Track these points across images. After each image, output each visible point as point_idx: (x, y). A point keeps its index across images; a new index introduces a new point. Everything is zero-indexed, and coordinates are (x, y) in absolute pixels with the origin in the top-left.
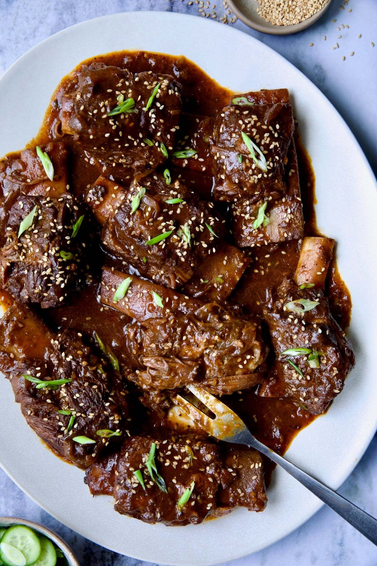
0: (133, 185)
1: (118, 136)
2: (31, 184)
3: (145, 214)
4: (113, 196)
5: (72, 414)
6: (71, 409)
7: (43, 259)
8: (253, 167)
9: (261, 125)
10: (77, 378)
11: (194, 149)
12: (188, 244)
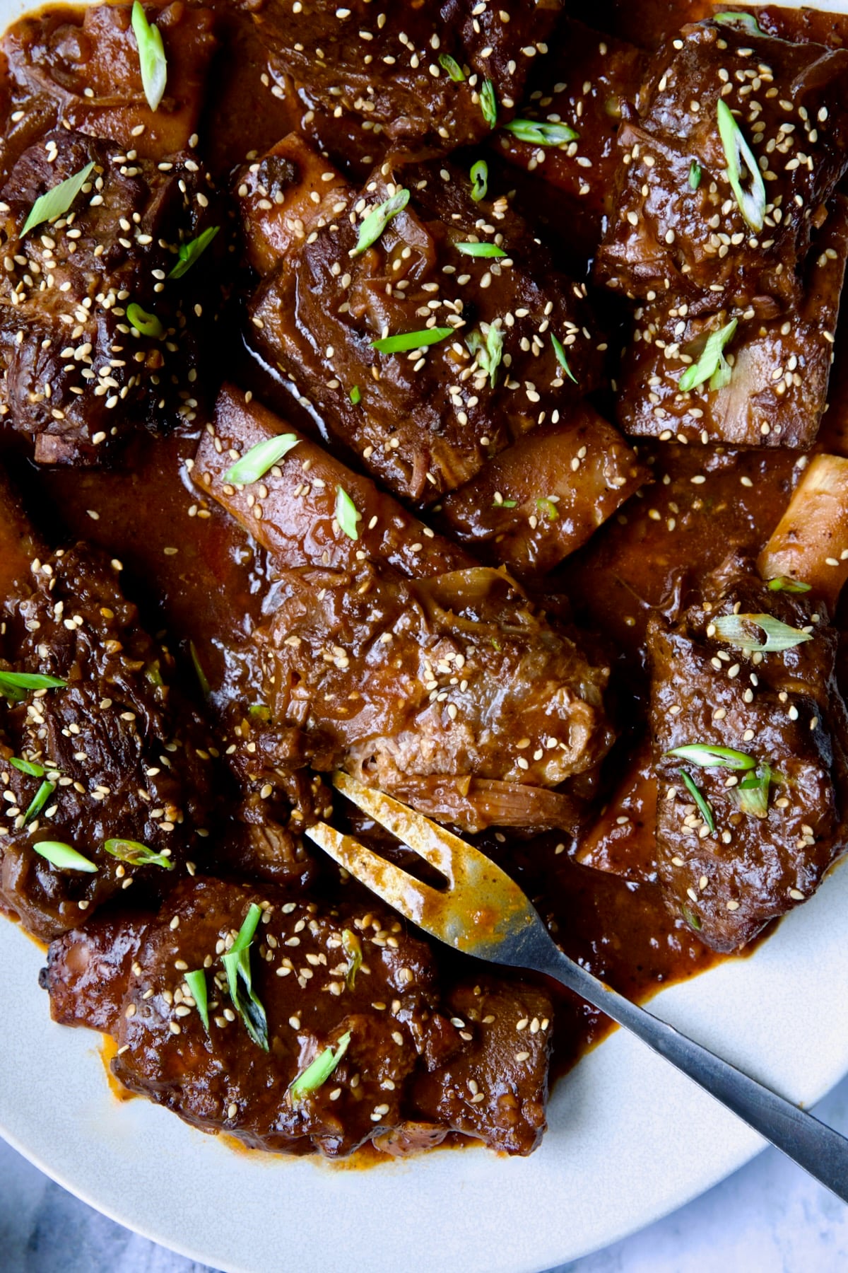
0: (377, 175)
1: (371, 27)
2: (93, 103)
3: (391, 263)
4: (315, 197)
5: (49, 776)
6: (48, 763)
7: (77, 314)
8: (727, 207)
9: (777, 98)
10: (83, 682)
11: (571, 126)
12: (488, 378)
